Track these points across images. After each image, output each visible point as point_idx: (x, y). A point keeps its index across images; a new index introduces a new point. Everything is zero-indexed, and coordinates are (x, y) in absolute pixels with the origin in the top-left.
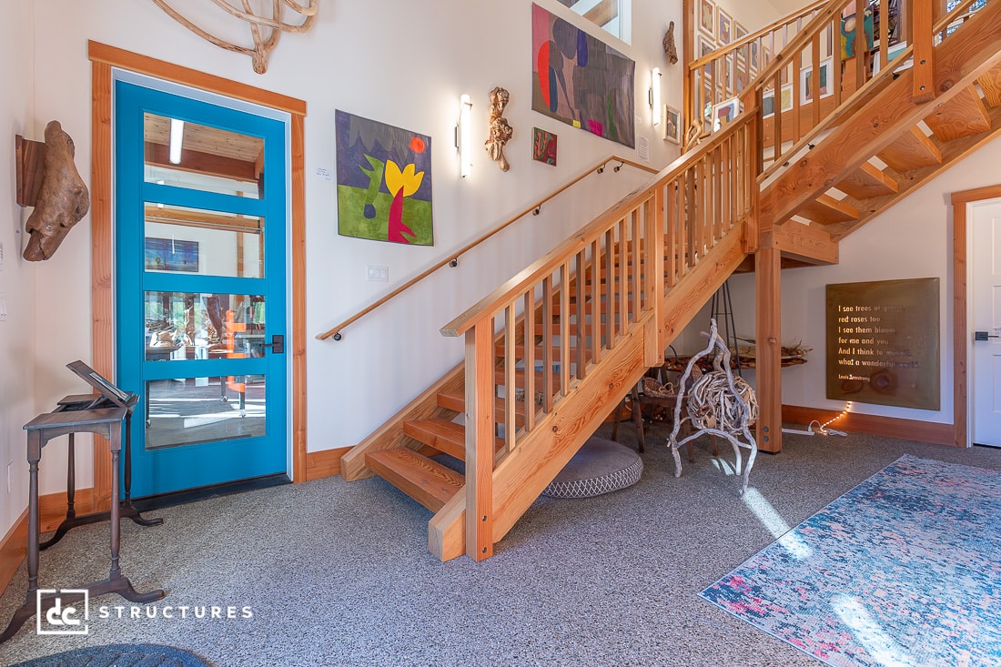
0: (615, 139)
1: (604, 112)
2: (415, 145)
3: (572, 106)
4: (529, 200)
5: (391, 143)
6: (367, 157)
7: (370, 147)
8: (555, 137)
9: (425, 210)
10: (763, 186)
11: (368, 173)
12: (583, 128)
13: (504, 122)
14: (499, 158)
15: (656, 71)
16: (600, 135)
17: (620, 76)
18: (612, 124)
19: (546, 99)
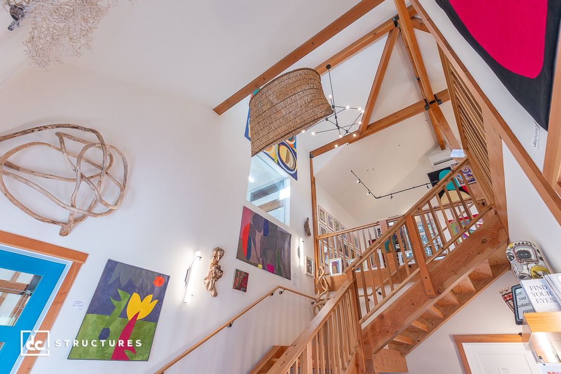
0: (281, 275)
1: (275, 260)
2: (158, 281)
3: (259, 256)
4: (226, 317)
5: (141, 280)
6: (119, 291)
7: (124, 283)
8: (247, 274)
9: (150, 330)
10: (363, 326)
11: (115, 302)
12: (264, 268)
13: (219, 268)
14: (211, 289)
15: (301, 239)
16: (273, 273)
17: (284, 242)
18: (279, 266)
19: (245, 253)
